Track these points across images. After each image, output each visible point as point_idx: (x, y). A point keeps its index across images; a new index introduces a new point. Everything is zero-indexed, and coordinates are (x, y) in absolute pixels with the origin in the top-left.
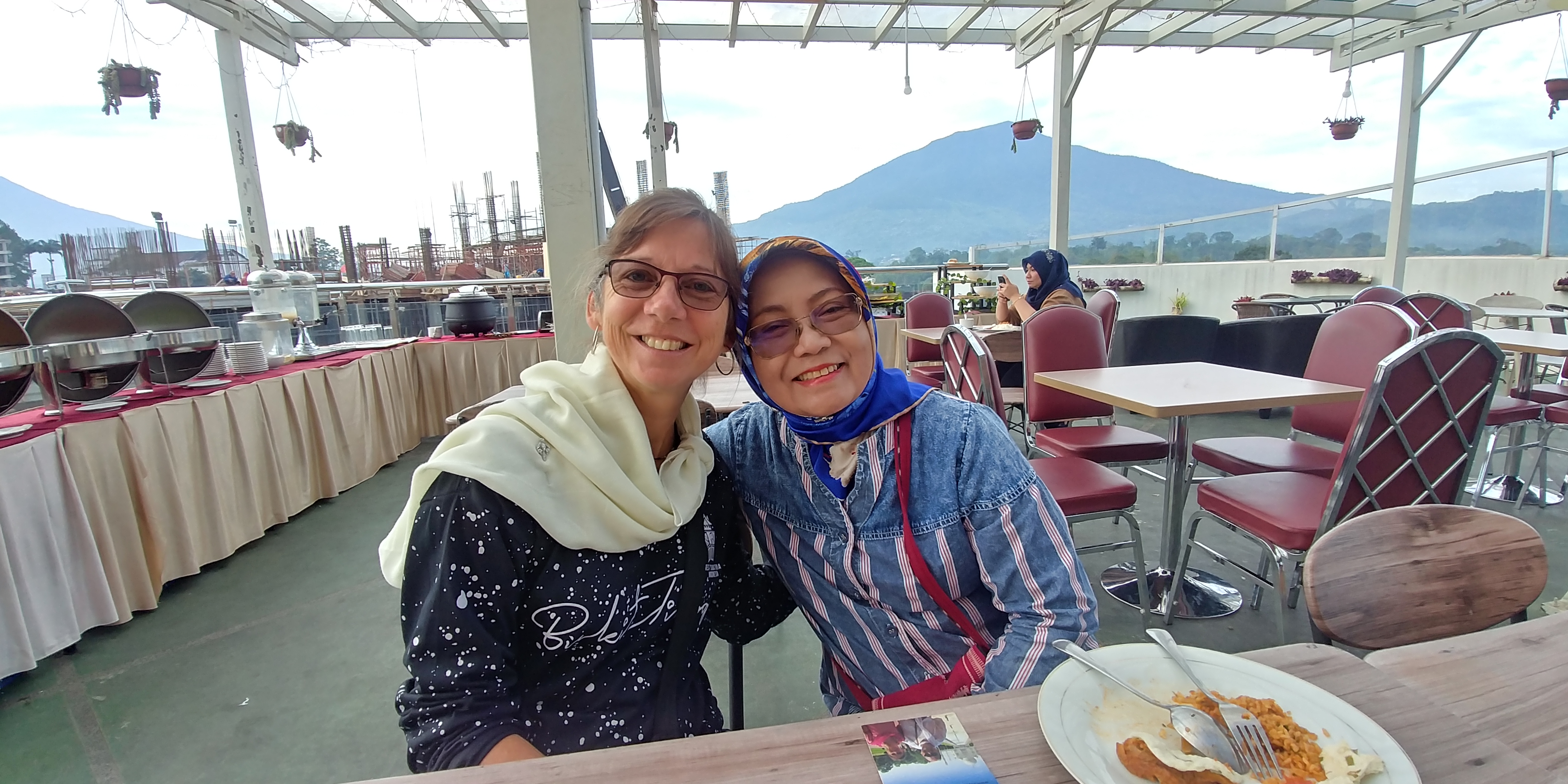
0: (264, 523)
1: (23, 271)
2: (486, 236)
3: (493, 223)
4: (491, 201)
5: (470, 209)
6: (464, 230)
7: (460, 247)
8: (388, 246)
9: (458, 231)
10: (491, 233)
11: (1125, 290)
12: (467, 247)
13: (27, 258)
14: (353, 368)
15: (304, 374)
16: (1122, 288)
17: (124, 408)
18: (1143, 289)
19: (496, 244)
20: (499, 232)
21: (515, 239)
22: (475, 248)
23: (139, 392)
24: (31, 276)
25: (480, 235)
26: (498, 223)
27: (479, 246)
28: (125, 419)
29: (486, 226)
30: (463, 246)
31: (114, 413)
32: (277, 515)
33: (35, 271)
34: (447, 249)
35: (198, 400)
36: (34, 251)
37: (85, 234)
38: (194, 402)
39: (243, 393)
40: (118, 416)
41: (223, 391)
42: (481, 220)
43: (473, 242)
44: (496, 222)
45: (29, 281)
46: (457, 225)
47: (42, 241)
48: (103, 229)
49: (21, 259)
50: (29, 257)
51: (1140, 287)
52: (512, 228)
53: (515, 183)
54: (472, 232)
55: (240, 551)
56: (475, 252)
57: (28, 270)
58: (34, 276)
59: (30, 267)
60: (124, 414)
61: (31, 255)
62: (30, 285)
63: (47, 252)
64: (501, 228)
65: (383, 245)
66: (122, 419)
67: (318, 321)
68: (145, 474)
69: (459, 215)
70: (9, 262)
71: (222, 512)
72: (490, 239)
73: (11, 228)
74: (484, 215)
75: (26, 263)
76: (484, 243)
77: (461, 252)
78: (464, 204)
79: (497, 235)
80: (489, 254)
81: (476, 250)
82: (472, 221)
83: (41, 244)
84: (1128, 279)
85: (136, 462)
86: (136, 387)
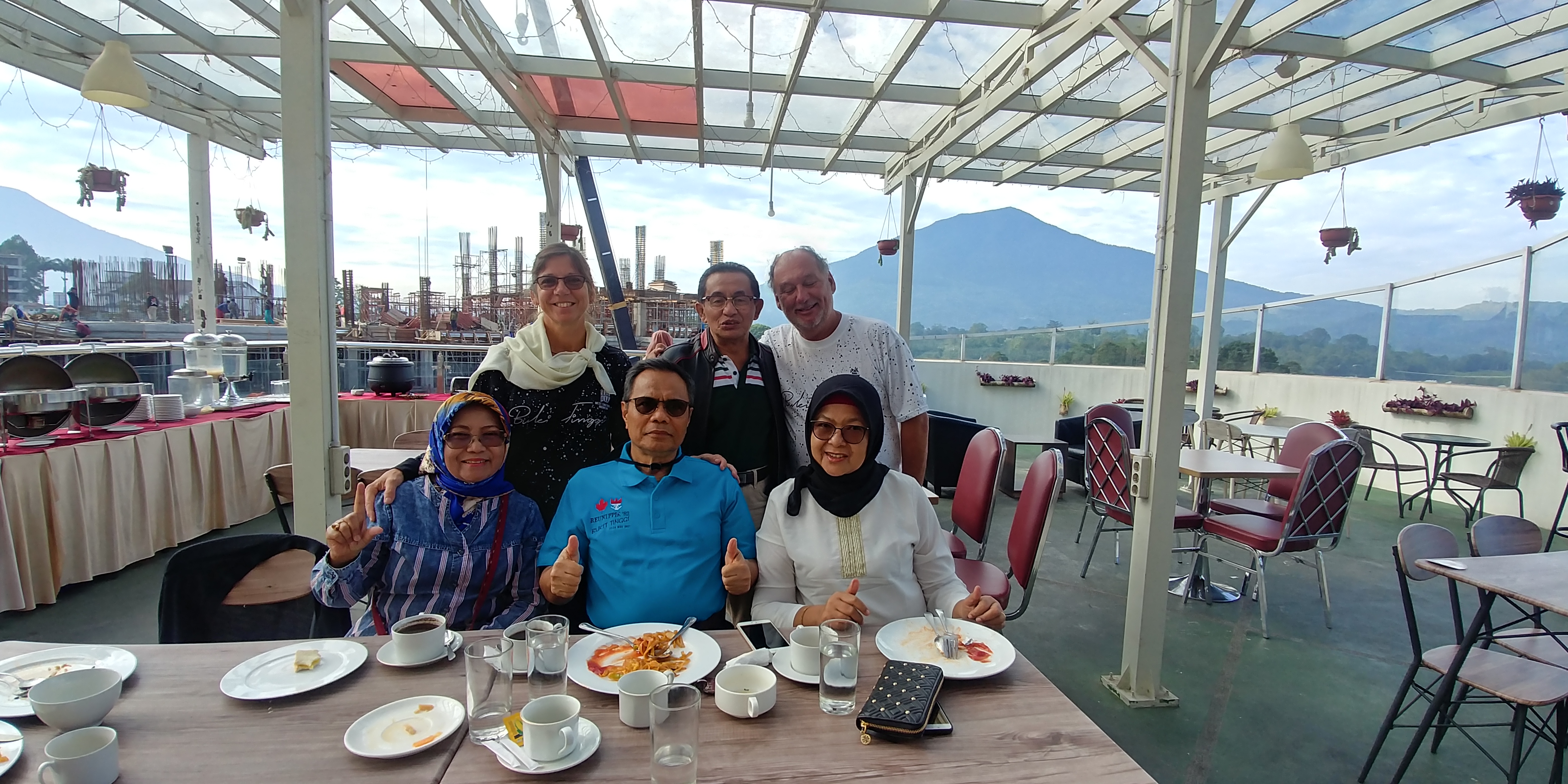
0: (155, 546)
1: (36, 287)
2: (486, 288)
3: (493, 275)
4: (494, 253)
5: (474, 261)
6: (466, 280)
7: (460, 295)
8: (389, 291)
9: (460, 281)
10: (491, 284)
11: (1018, 386)
12: (468, 297)
13: (41, 275)
14: (263, 420)
15: (212, 424)
16: (1016, 383)
17: (51, 446)
18: (1034, 386)
19: (494, 296)
20: (498, 285)
21: (514, 291)
22: (474, 297)
23: (70, 432)
24: (43, 292)
25: (481, 286)
26: (498, 276)
27: (478, 296)
28: (48, 455)
29: (487, 278)
30: (463, 295)
31: (41, 449)
32: (170, 539)
33: (48, 288)
34: (447, 297)
35: (110, 442)
36: (49, 269)
37: (97, 261)
38: (106, 444)
39: (151, 441)
40: (44, 452)
41: (133, 436)
42: (483, 271)
43: (474, 292)
44: (496, 274)
45: (41, 297)
46: (459, 274)
47: (58, 260)
48: (115, 257)
49: (35, 275)
50: (43, 274)
51: (1031, 384)
52: (513, 281)
53: (520, 240)
54: (473, 283)
55: (128, 568)
56: (474, 302)
57: (41, 287)
58: (46, 292)
59: (43, 283)
60: (47, 451)
61: (45, 272)
62: (40, 301)
63: (62, 271)
64: (501, 280)
65: (384, 290)
66: (46, 454)
67: (244, 377)
68: (57, 499)
69: (463, 265)
70: (23, 277)
71: (118, 534)
72: (489, 291)
73: (29, 244)
74: (486, 268)
75: (39, 280)
76: (483, 294)
77: (461, 301)
78: (469, 255)
79: (497, 287)
80: (486, 304)
81: (475, 300)
82: (474, 273)
83: (57, 262)
84: (1022, 376)
85: (52, 489)
86: (68, 430)
